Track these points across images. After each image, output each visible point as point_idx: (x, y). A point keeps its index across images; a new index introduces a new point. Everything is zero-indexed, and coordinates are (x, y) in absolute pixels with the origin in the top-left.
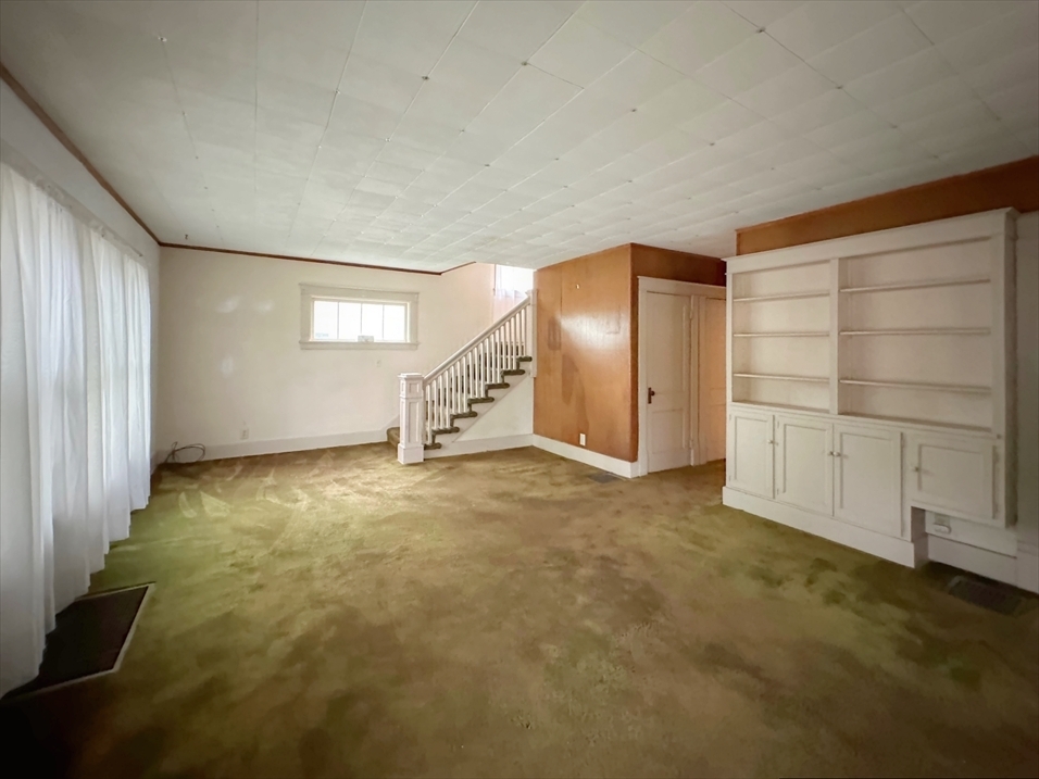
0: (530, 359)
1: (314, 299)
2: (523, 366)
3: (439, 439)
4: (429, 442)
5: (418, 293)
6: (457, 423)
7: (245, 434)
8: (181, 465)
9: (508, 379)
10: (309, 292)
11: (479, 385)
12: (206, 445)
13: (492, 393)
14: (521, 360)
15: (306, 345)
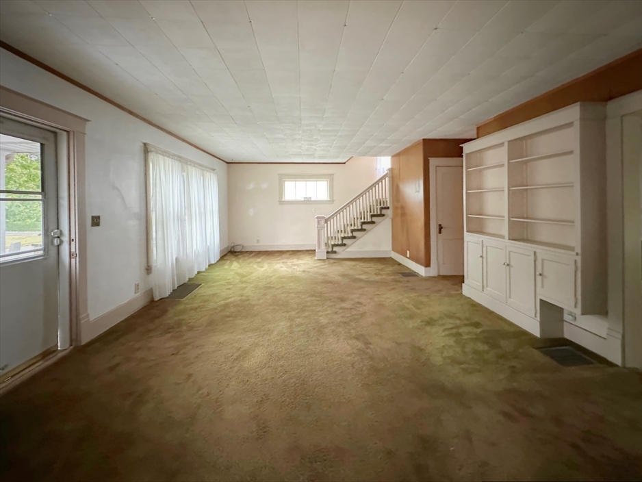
0: (388, 208)
1: (284, 181)
2: (384, 212)
3: (335, 249)
4: (330, 250)
5: (333, 175)
6: (345, 241)
7: (258, 241)
8: (235, 252)
9: (374, 219)
10: (282, 178)
11: (357, 222)
12: (244, 245)
13: (365, 227)
14: (382, 208)
15: (282, 202)
